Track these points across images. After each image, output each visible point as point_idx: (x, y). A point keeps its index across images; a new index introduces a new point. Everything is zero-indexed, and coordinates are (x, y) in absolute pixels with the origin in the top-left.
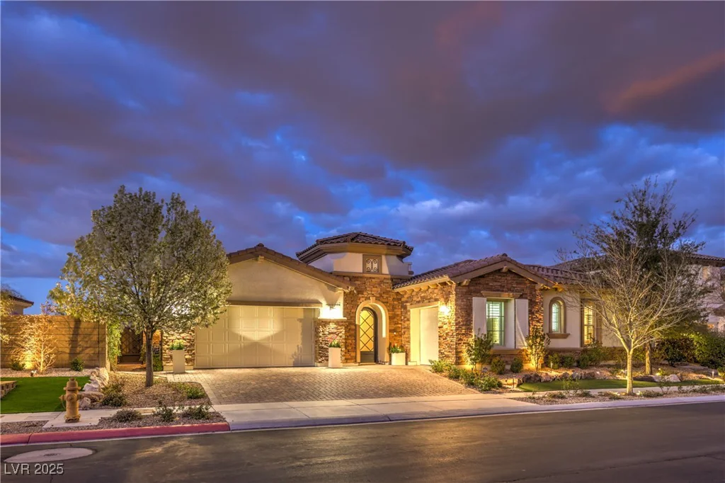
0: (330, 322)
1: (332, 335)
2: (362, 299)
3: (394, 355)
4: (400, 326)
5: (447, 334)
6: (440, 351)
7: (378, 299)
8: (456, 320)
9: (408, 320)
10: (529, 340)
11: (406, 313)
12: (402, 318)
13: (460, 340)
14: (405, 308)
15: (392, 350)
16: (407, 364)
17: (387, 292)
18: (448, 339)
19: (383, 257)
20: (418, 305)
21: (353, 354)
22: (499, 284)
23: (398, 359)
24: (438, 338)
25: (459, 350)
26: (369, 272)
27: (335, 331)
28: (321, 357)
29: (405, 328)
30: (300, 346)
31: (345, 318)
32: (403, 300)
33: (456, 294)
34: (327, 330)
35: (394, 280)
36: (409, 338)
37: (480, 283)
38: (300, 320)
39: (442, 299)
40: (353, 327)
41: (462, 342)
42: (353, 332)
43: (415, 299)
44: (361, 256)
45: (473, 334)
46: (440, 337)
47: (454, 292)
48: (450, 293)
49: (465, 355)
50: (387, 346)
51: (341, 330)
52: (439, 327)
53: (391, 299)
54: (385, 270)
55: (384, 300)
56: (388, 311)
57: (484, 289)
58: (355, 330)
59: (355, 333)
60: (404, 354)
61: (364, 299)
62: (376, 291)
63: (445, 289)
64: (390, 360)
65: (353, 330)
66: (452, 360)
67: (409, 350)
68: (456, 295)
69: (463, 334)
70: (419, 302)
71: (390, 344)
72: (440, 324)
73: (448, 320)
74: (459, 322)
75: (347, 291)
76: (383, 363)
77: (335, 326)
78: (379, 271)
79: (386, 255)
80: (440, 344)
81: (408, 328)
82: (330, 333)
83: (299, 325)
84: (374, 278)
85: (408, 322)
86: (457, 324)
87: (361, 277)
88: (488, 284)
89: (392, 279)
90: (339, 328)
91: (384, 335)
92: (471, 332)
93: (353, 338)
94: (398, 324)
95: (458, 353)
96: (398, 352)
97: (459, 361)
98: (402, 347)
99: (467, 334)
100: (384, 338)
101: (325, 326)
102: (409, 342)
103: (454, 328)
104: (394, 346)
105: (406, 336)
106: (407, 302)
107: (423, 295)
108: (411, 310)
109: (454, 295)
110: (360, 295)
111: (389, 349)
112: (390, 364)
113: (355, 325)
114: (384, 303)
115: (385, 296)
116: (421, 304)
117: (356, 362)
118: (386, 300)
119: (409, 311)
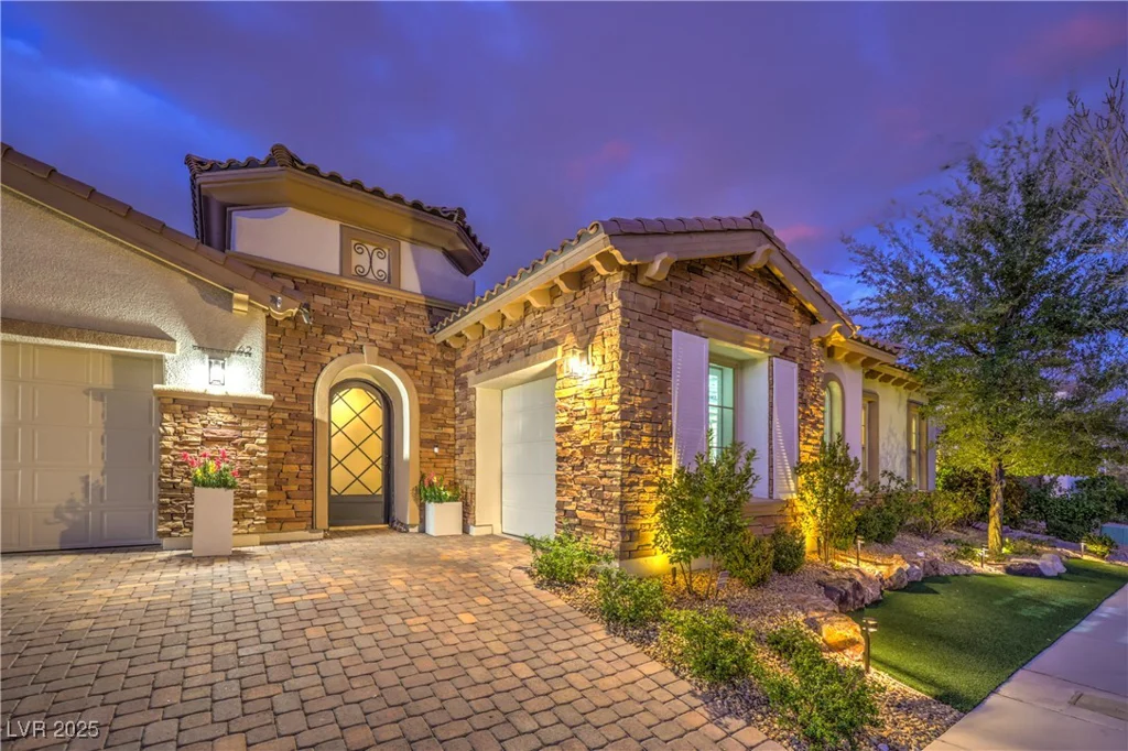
0: (208, 405)
1: (215, 447)
2: (334, 351)
3: (432, 509)
4: (451, 431)
5: (587, 450)
6: (560, 506)
7: (385, 355)
8: (622, 401)
9: (472, 415)
10: (799, 474)
11: (466, 398)
12: (457, 410)
13: (637, 470)
14: (463, 384)
15: (427, 493)
16: (465, 530)
17: (415, 341)
18: (591, 467)
19: (405, 247)
20: (496, 370)
21: (303, 506)
22: (738, 305)
23: (442, 518)
24: (555, 463)
25: (632, 508)
26: (361, 277)
27: (229, 433)
28: (171, 517)
29: (462, 437)
30: (95, 476)
31: (271, 397)
32: (460, 364)
33: (624, 311)
34: (195, 429)
35: (435, 312)
36: (472, 462)
37: (691, 291)
38: (100, 395)
39: (570, 339)
40: (305, 426)
41: (643, 478)
42: (305, 442)
43: (488, 355)
44: (335, 226)
45: (674, 453)
46: (560, 459)
47: (616, 304)
48: (599, 310)
49: (651, 523)
50: (414, 481)
51: (254, 433)
52: (561, 430)
53: (428, 359)
54: (410, 281)
55: (406, 362)
56: (418, 389)
57: (703, 311)
58: (313, 434)
59: (313, 443)
60: (460, 504)
61: (342, 350)
62: (383, 332)
63: (582, 301)
64: (423, 521)
65: (304, 434)
66: (608, 539)
67: (473, 494)
68: (623, 314)
69: (645, 452)
70: (497, 363)
71: (422, 477)
72: (562, 419)
73: (589, 404)
74: (632, 410)
75: (278, 315)
76: (403, 528)
77: (230, 418)
78: (392, 279)
79: (413, 241)
80: (561, 483)
81: (471, 437)
82: (206, 441)
83: (94, 411)
84: (377, 297)
85: (469, 422)
86: (625, 415)
87: (335, 287)
88: (710, 298)
89: (430, 310)
90: (245, 424)
91: (406, 453)
92: (667, 445)
93: (305, 458)
94: (444, 425)
95: (628, 516)
96: (440, 499)
97: (630, 546)
98: (454, 485)
99: (658, 454)
100: (407, 463)
101: (189, 418)
102: (472, 473)
103: (614, 429)
104: (431, 485)
105: (464, 457)
106: (468, 368)
107: (508, 340)
108: (478, 389)
109: (616, 315)
110: (330, 338)
111: (418, 491)
112: (423, 531)
113: (313, 421)
114: (405, 367)
115: (409, 350)
116: (503, 366)
117: (313, 527)
118: (413, 362)
119: (473, 391)
